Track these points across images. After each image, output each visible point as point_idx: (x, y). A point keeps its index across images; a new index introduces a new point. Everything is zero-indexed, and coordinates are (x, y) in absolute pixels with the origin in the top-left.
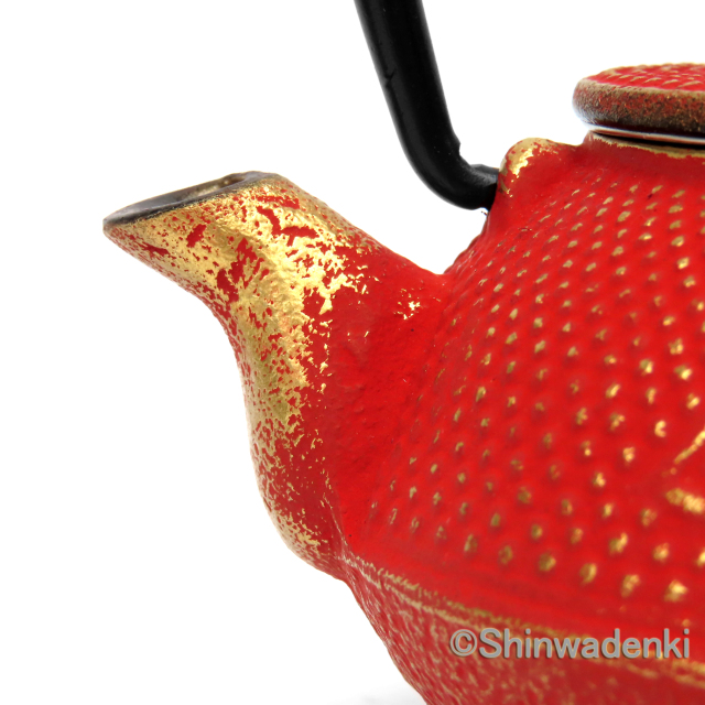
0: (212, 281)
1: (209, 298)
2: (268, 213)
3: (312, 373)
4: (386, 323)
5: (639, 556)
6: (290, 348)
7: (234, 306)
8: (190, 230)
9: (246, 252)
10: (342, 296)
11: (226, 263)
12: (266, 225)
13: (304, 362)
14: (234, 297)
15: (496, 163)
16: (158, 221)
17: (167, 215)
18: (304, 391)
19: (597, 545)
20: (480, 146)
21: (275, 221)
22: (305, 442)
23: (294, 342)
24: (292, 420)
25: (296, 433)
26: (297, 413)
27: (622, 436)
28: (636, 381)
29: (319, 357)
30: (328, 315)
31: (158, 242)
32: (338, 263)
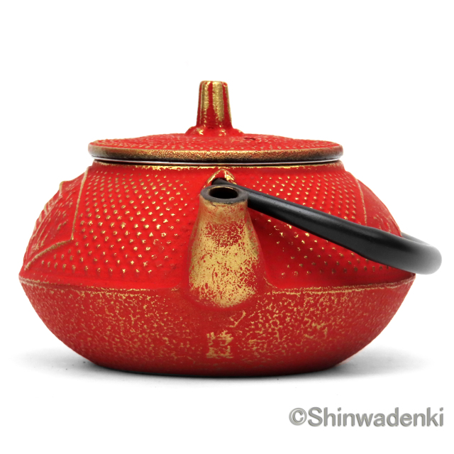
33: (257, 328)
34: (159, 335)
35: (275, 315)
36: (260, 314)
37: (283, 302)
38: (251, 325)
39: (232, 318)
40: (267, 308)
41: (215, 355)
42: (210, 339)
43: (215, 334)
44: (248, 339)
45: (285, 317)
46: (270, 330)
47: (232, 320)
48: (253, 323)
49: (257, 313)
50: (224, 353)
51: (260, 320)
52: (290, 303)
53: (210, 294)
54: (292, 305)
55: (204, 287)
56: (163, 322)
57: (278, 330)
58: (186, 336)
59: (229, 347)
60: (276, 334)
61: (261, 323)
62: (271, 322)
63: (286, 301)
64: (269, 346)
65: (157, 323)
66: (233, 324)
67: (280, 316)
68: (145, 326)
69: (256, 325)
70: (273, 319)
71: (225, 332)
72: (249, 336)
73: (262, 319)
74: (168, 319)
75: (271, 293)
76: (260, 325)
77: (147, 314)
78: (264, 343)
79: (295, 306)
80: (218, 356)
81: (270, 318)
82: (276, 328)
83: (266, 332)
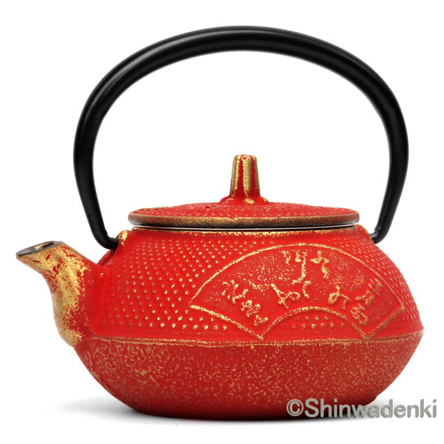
0: (51, 269)
1: (46, 276)
2: (64, 251)
3: (81, 291)
4: (97, 278)
5: (185, 320)
6: (75, 285)
7: (57, 276)
8: (47, 256)
9: (60, 261)
10: (85, 272)
11: (56, 263)
12: (65, 255)
13: (78, 289)
14: (57, 273)
15: (115, 237)
16: (39, 254)
17: (41, 252)
18: (79, 296)
19: (175, 319)
20: (112, 233)
21: (66, 253)
22: (80, 310)
23: (76, 283)
24: (76, 304)
25: (77, 307)
26: (77, 302)
27: (178, 295)
28: (179, 284)
29: (82, 287)
30: (83, 277)
31: (38, 260)
32: (83, 264)
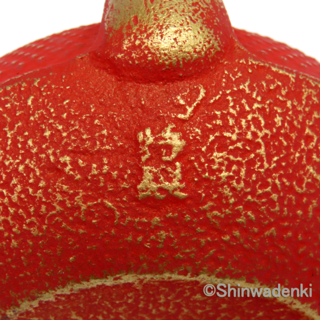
33: (226, 127)
34: (54, 154)
35: (256, 106)
36: (230, 98)
37: (269, 82)
38: (215, 117)
39: (183, 97)
40: (241, 87)
41: (154, 186)
42: (144, 142)
43: (153, 133)
44: (210, 150)
45: (273, 114)
46: (249, 136)
47: (182, 102)
48: (218, 113)
49: (225, 95)
50: (170, 180)
51: (231, 110)
52: (278, 87)
53: (141, 32)
54: (284, 92)
55: (132, 23)
56: (62, 122)
57: (262, 138)
58: (102, 144)
59: (178, 164)
60: (258, 146)
61: (232, 116)
62: (250, 117)
63: (273, 82)
64: (249, 173)
65: (51, 127)
66: (185, 111)
67: (263, 109)
68: (30, 142)
69: (224, 117)
70: (253, 112)
71: (170, 127)
72: (213, 142)
73: (234, 107)
74: (69, 115)
75: (247, 61)
76: (231, 122)
77: (33, 115)
78: (239, 164)
79: (287, 96)
80: (161, 190)
81: (247, 108)
82: (260, 134)
83: (241, 137)
